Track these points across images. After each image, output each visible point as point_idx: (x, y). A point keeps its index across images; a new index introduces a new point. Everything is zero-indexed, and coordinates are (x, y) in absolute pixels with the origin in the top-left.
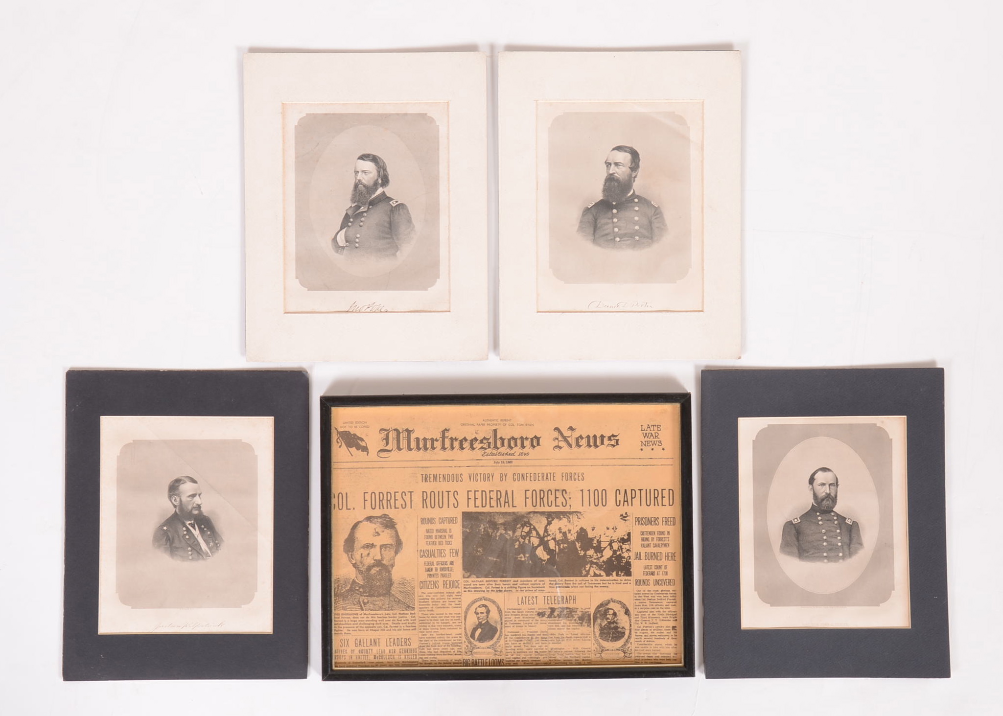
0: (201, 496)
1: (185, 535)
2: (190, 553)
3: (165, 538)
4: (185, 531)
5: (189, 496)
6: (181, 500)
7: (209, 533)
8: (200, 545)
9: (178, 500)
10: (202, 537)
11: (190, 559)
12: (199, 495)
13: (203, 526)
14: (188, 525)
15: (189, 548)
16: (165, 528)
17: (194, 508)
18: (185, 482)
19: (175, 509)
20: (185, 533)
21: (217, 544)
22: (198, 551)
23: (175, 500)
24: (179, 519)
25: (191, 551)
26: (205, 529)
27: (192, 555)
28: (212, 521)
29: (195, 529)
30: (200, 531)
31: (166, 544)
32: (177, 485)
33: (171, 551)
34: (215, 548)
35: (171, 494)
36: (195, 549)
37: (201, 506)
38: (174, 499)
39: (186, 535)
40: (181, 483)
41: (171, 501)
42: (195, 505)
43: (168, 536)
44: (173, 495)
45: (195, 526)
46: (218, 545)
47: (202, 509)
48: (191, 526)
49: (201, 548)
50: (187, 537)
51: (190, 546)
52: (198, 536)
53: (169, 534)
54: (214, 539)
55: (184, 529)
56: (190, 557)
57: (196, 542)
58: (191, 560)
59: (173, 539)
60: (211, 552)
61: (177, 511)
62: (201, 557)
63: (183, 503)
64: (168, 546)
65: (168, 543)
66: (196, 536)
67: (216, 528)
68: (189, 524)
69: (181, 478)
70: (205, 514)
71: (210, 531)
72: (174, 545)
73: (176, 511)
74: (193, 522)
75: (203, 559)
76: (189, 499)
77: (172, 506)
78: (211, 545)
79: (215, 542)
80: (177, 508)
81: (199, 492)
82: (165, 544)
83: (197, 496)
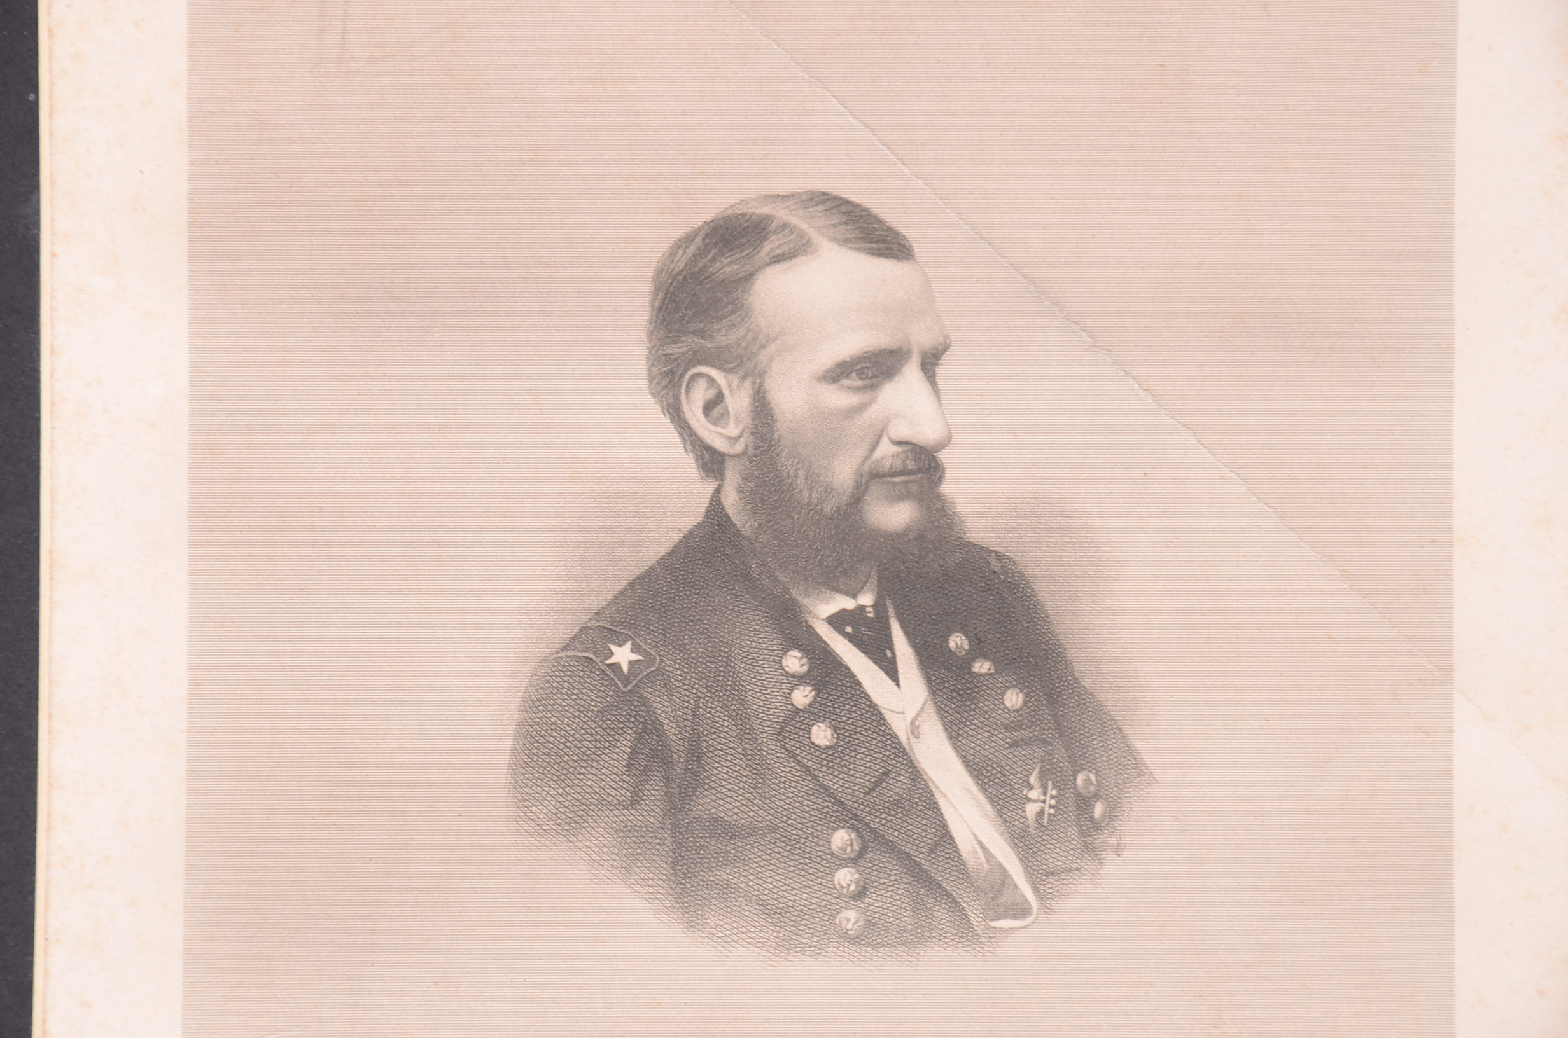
0: (943, 372)
1: (799, 719)
2: (845, 877)
3: (626, 742)
4: (800, 680)
5: (839, 373)
6: (762, 409)
7: (1014, 699)
8: (934, 807)
9: (739, 402)
10: (954, 736)
11: (846, 937)
12: (930, 363)
13: (957, 641)
14: (826, 632)
15: (841, 838)
16: (623, 655)
17: (876, 475)
18: (798, 249)
19: (711, 485)
20: (802, 696)
21: (1084, 803)
22: (920, 858)
23: (712, 406)
24: (747, 576)
25: (855, 861)
26: (982, 667)
27: (861, 894)
28: (1045, 594)
29: (891, 671)
30: (934, 685)
31: (635, 800)
32: (727, 267)
33: (675, 862)
34: (1073, 832)
35: (676, 349)
36: (891, 846)
37: (943, 456)
38: (700, 394)
39: (812, 714)
40: (769, 247)
41: (675, 412)
42: (886, 449)
43: (649, 729)
44: (693, 363)
45: (889, 643)
46: (1098, 810)
47: (947, 488)
48: (855, 640)
49: (945, 836)
50: (821, 734)
51: (852, 819)
52: (915, 730)
53: (663, 708)
54: (1060, 755)
55: (794, 662)
56: (850, 918)
57: (899, 784)
58: (856, 940)
59: (696, 753)
60: (1031, 874)
61: (731, 500)
62: (941, 912)
63: (782, 429)
64: (651, 811)
65: (654, 791)
66: (900, 726)
67: (1079, 660)
68: (838, 621)
69: (766, 210)
70: (978, 532)
71: (1022, 685)
72: (706, 805)
73: (716, 508)
74: (867, 599)
75: (965, 932)
76: (837, 398)
77: (688, 463)
78: (1031, 809)
79: (1064, 784)
80: (732, 476)
81: (922, 337)
82: (625, 794)
83: (911, 374)
